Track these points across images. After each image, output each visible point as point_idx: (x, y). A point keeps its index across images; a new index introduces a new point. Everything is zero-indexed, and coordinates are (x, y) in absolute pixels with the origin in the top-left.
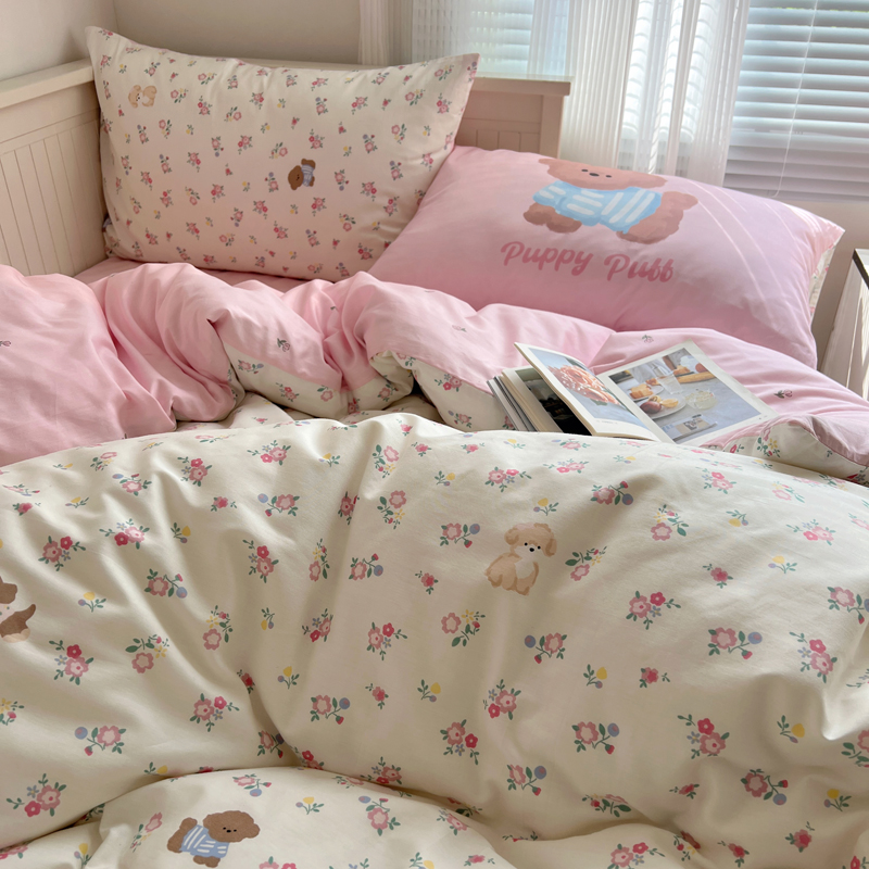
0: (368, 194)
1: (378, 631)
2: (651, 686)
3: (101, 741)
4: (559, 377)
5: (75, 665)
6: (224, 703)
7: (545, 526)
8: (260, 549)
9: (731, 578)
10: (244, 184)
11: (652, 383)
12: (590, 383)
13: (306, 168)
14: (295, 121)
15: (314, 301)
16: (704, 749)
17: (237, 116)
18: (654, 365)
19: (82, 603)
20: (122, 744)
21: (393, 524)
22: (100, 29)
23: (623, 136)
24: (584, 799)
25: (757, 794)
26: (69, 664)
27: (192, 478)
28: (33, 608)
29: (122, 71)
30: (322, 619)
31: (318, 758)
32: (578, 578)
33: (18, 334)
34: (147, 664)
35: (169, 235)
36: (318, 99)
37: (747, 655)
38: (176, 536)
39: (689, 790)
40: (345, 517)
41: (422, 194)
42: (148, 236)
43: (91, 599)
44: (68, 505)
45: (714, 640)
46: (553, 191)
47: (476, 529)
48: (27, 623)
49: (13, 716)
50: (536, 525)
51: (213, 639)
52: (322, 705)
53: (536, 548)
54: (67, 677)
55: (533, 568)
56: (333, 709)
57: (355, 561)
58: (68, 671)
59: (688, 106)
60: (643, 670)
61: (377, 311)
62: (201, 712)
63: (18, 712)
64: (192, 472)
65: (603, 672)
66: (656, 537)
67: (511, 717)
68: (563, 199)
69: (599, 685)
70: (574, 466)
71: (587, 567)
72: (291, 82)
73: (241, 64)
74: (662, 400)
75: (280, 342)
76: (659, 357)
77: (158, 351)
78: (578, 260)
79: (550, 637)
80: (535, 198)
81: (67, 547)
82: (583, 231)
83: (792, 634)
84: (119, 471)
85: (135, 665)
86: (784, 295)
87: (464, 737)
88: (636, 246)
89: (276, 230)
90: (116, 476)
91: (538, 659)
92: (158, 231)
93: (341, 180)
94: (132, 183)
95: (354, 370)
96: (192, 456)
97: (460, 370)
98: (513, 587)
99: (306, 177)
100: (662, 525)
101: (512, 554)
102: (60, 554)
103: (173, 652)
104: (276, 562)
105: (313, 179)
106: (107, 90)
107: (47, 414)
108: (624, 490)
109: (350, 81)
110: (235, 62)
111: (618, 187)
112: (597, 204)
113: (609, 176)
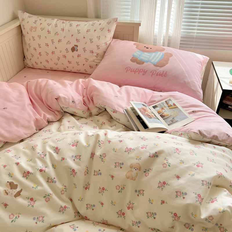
0: (91, 53)
1: (101, 189)
2: (163, 204)
3: (39, 220)
4: (140, 111)
5: (32, 202)
6: (66, 207)
7: (139, 164)
8: (73, 170)
9: (180, 178)
10: (60, 51)
11: (162, 108)
12: (148, 112)
13: (75, 47)
14: (72, 35)
15: (80, 86)
16: (175, 220)
17: (58, 34)
18: (163, 103)
19: (33, 187)
20: (44, 220)
21: (103, 162)
22: (21, 11)
23: (154, 35)
24: (149, 228)
25: (187, 228)
26: (31, 202)
27: (56, 152)
28: (22, 190)
29: (28, 23)
30: (87, 184)
31: (88, 218)
32: (146, 176)
33: (9, 105)
34: (48, 200)
35: (41, 63)
36: (78, 30)
37: (184, 198)
38: (53, 167)
39: (173, 227)
40: (92, 158)
41: (105, 52)
42: (36, 63)
43: (35, 186)
44: (27, 161)
45: (177, 194)
46: (138, 53)
47: (123, 164)
48: (21, 193)
49: (19, 216)
50: (137, 163)
51: (63, 192)
52: (89, 206)
53: (137, 169)
54: (31, 206)
55: (136, 174)
56: (91, 207)
57: (95, 171)
58: (31, 204)
59: (170, 28)
60: (161, 200)
61: (96, 93)
62: (61, 210)
63: (20, 215)
64: (56, 150)
65: (153, 200)
66: (164, 167)
67: (132, 210)
68: (140, 55)
69: (152, 203)
70: (144, 147)
71: (148, 173)
72: (71, 25)
73: (58, 20)
74: (165, 114)
75: (73, 101)
76: (164, 101)
77: (42, 104)
78: (144, 72)
79: (141, 190)
80: (133, 55)
81: (28, 174)
82: (145, 64)
83: (194, 193)
84: (39, 151)
85: (46, 200)
86: (195, 80)
87: (122, 213)
88: (158, 68)
89: (69, 62)
90: (38, 153)
91: (138, 195)
92: (38, 61)
93: (84, 50)
94: (31, 50)
95: (91, 106)
96: (56, 146)
97: (117, 108)
98: (132, 179)
99: (76, 49)
100: (165, 164)
101: (131, 171)
102: (27, 175)
103: (54, 197)
104: (77, 172)
105: (77, 49)
106: (24, 27)
107: (17, 126)
108: (156, 154)
109: (86, 25)
110: (56, 20)
111: (153, 52)
112: (148, 57)
113: (151, 48)
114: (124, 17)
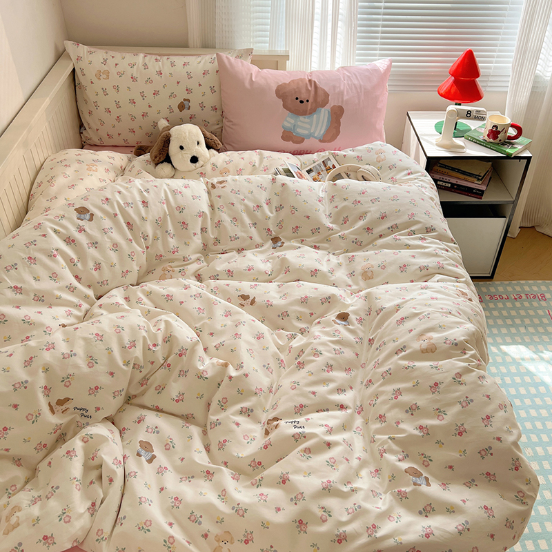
0: (214, 111)
10: (157, 111)
14: (178, 83)
17: (151, 82)
22: (72, 42)
29: (90, 63)
35: (119, 134)
36: (187, 72)
42: (108, 135)
46: (289, 121)
68: (294, 126)
72: (173, 65)
73: (145, 56)
80: (283, 127)
92: (114, 133)
93: (202, 106)
99: (186, 106)
105: (189, 107)
106: (82, 72)
109: (200, 63)
110: (142, 55)
111: (313, 111)
112: (308, 126)
113: (308, 101)
114: (258, 45)
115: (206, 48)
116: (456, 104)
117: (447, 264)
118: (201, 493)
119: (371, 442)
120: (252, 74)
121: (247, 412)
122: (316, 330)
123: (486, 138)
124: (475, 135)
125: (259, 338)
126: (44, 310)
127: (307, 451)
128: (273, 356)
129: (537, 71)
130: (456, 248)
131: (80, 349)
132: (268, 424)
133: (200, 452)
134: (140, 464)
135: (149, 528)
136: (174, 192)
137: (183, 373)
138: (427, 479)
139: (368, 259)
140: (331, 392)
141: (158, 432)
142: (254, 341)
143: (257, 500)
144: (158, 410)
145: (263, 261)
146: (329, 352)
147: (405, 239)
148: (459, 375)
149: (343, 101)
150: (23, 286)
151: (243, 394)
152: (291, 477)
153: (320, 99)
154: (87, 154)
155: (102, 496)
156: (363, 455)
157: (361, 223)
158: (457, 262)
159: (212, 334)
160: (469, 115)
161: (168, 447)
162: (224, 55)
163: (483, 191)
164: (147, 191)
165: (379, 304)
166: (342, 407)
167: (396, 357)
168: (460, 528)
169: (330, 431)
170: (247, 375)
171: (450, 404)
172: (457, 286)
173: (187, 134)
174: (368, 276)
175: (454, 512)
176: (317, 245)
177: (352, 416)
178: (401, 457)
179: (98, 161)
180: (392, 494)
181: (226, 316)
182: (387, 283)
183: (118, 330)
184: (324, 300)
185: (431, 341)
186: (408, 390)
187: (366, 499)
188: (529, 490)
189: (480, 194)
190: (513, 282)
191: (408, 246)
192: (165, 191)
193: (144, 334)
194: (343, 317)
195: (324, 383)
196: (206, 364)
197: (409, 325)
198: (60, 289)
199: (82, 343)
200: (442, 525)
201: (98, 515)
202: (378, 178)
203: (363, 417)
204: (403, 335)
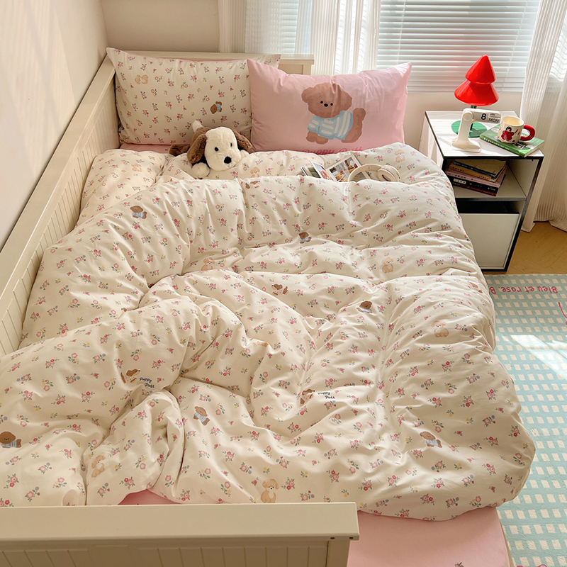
0: (243, 113)
10: (192, 113)
13: (218, 105)
14: (211, 87)
17: (186, 86)
22: (114, 49)
29: (130, 69)
35: (155, 134)
36: (220, 77)
42: (145, 135)
46: (314, 123)
68: (319, 127)
72: (206, 70)
73: (181, 62)
80: (308, 129)
92: (150, 132)
93: (233, 109)
94: (138, 114)
99: (218, 109)
105: (221, 109)
106: (123, 77)
109: (231, 68)
110: (178, 61)
111: (337, 113)
112: (331, 128)
113: (332, 104)
114: (284, 49)
115: (235, 52)
116: (472, 107)
117: (461, 259)
118: (249, 449)
119: (391, 412)
120: (280, 79)
121: (285, 385)
122: (342, 316)
123: (501, 139)
124: (490, 135)
125: (292, 323)
126: (109, 296)
127: (338, 416)
128: (304, 338)
129: (550, 74)
130: (469, 244)
131: (145, 329)
132: (303, 394)
133: (247, 417)
134: (197, 426)
135: (209, 475)
136: (214, 192)
137: (229, 351)
138: (439, 442)
139: (388, 254)
140: (356, 369)
141: (210, 400)
142: (289, 325)
143: (297, 454)
144: (208, 382)
145: (292, 255)
146: (354, 335)
147: (422, 236)
148: (468, 355)
149: (364, 104)
150: (91, 275)
151: (281, 369)
152: (325, 437)
153: (343, 103)
154: (130, 154)
155: (168, 450)
156: (384, 422)
157: (381, 221)
158: (470, 257)
159: (251, 318)
160: (484, 117)
161: (219, 412)
162: (253, 61)
163: (497, 189)
164: (191, 191)
165: (398, 294)
166: (366, 382)
167: (414, 340)
168: (466, 481)
169: (356, 401)
170: (284, 354)
171: (460, 380)
172: (469, 279)
173: (222, 137)
174: (388, 269)
175: (461, 468)
176: (341, 240)
177: (374, 390)
178: (417, 424)
179: (141, 161)
180: (409, 453)
181: (263, 303)
182: (406, 276)
183: (175, 313)
184: (348, 290)
185: (444, 327)
186: (424, 368)
187: (387, 456)
188: (526, 453)
189: (494, 191)
190: (526, 275)
191: (425, 242)
192: (206, 191)
193: (197, 317)
194: (367, 305)
195: (351, 362)
196: (249, 344)
197: (424, 312)
198: (121, 278)
199: (146, 323)
200: (451, 478)
201: (166, 464)
202: (398, 178)
203: (384, 392)
204: (419, 321)
